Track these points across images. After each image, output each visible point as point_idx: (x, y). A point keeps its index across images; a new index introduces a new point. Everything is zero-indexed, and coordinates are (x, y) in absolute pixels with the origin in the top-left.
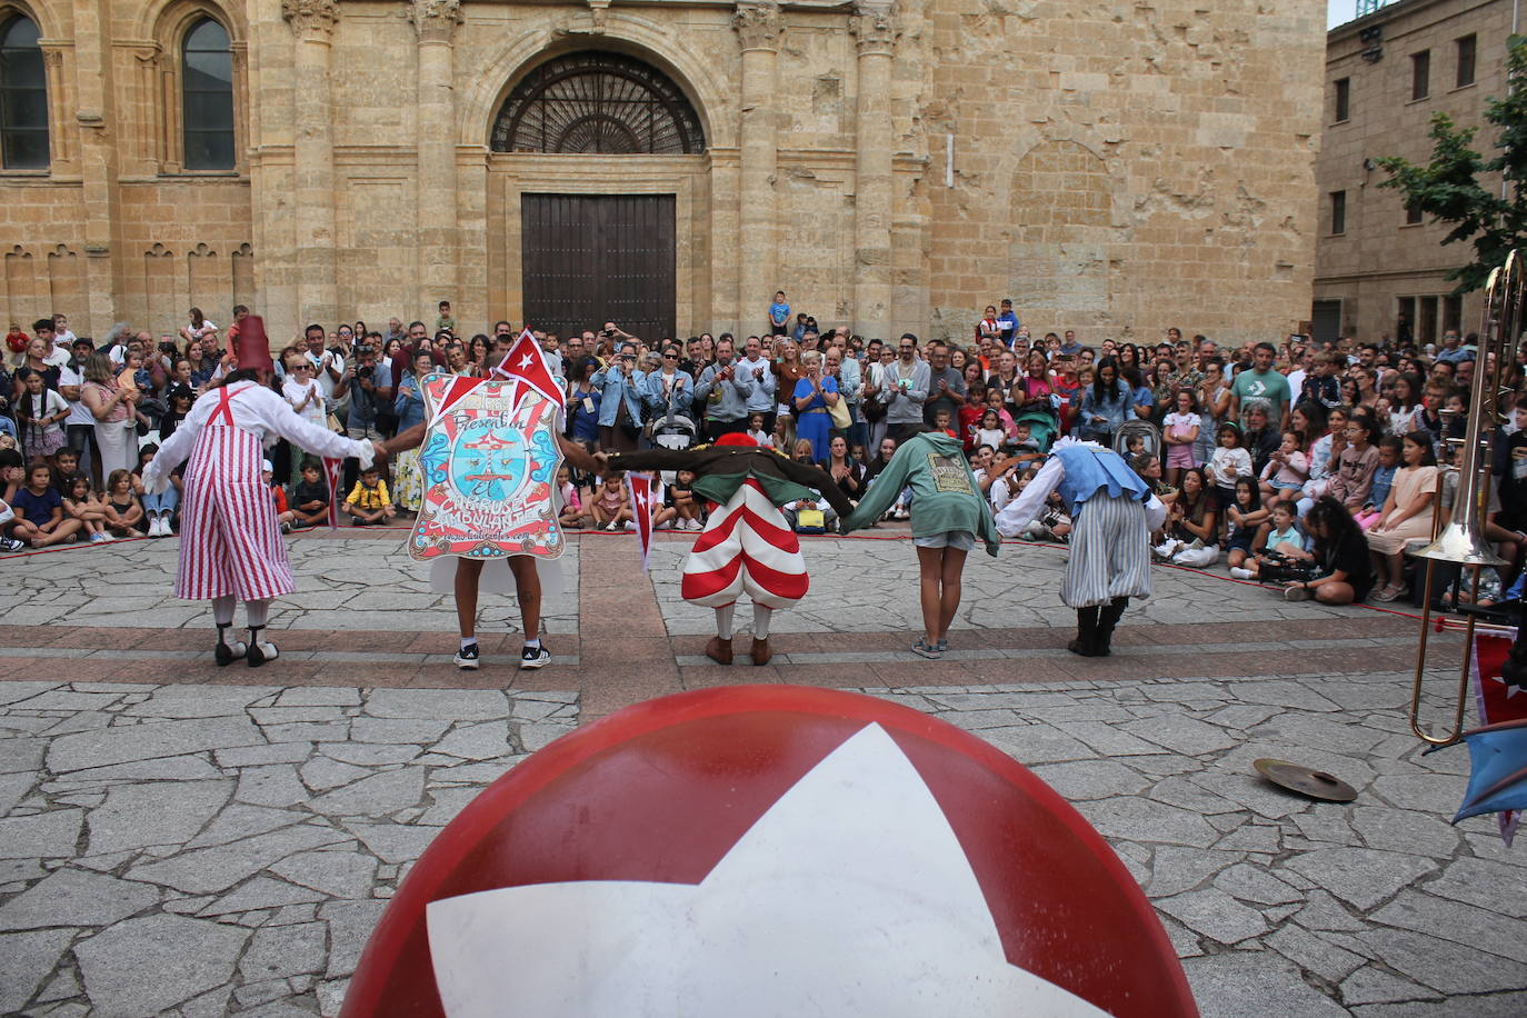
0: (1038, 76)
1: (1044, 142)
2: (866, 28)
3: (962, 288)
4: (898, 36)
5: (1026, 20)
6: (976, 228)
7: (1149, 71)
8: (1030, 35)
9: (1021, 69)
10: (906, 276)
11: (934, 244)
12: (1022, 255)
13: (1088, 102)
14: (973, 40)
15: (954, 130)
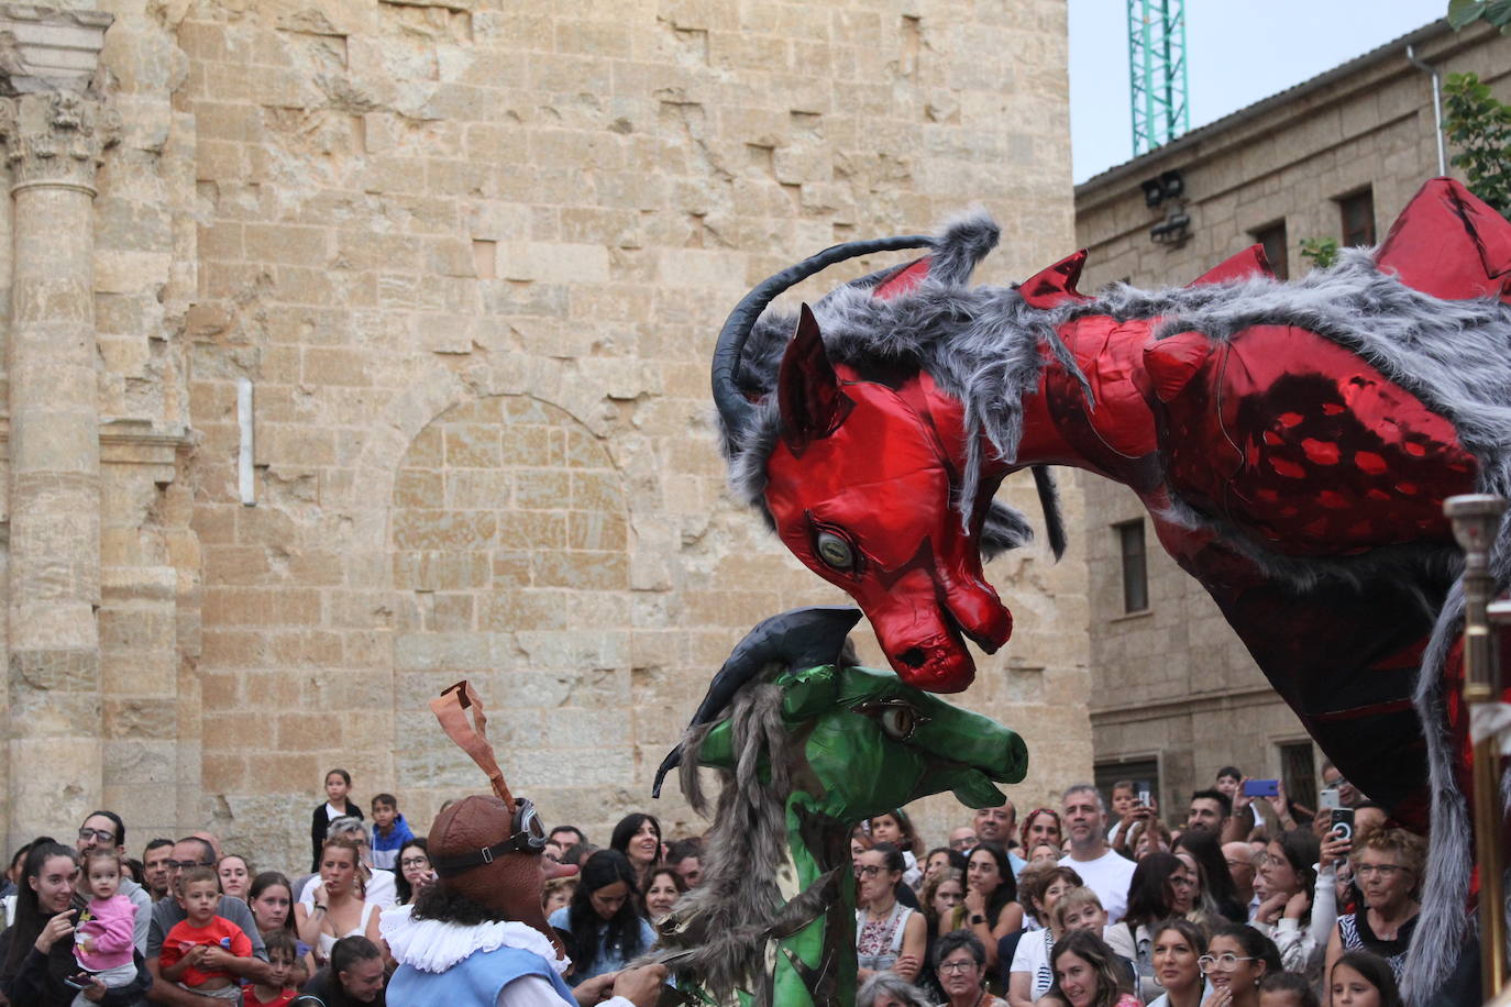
0: (448, 249)
1: (465, 399)
2: (30, 126)
3: (281, 747)
4: (110, 146)
5: (416, 123)
6: (312, 601)
7: (696, 240)
8: (424, 157)
9: (407, 233)
10: (141, 716)
11: (206, 639)
12: (424, 661)
13: (565, 311)
14: (291, 164)
15: (254, 371)
